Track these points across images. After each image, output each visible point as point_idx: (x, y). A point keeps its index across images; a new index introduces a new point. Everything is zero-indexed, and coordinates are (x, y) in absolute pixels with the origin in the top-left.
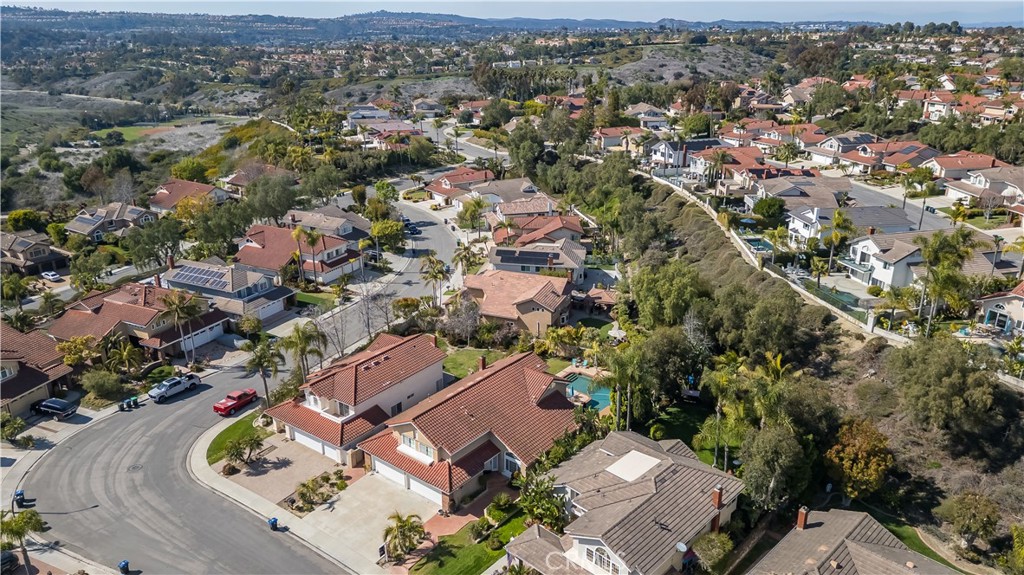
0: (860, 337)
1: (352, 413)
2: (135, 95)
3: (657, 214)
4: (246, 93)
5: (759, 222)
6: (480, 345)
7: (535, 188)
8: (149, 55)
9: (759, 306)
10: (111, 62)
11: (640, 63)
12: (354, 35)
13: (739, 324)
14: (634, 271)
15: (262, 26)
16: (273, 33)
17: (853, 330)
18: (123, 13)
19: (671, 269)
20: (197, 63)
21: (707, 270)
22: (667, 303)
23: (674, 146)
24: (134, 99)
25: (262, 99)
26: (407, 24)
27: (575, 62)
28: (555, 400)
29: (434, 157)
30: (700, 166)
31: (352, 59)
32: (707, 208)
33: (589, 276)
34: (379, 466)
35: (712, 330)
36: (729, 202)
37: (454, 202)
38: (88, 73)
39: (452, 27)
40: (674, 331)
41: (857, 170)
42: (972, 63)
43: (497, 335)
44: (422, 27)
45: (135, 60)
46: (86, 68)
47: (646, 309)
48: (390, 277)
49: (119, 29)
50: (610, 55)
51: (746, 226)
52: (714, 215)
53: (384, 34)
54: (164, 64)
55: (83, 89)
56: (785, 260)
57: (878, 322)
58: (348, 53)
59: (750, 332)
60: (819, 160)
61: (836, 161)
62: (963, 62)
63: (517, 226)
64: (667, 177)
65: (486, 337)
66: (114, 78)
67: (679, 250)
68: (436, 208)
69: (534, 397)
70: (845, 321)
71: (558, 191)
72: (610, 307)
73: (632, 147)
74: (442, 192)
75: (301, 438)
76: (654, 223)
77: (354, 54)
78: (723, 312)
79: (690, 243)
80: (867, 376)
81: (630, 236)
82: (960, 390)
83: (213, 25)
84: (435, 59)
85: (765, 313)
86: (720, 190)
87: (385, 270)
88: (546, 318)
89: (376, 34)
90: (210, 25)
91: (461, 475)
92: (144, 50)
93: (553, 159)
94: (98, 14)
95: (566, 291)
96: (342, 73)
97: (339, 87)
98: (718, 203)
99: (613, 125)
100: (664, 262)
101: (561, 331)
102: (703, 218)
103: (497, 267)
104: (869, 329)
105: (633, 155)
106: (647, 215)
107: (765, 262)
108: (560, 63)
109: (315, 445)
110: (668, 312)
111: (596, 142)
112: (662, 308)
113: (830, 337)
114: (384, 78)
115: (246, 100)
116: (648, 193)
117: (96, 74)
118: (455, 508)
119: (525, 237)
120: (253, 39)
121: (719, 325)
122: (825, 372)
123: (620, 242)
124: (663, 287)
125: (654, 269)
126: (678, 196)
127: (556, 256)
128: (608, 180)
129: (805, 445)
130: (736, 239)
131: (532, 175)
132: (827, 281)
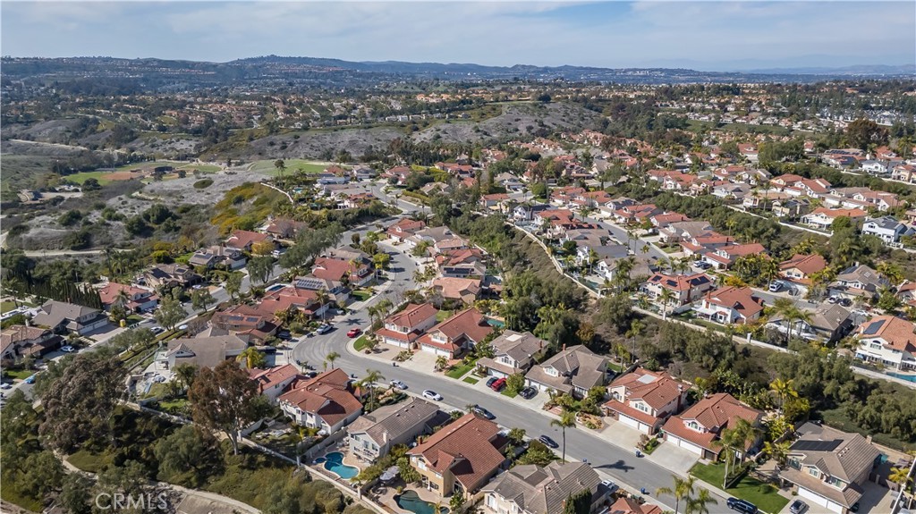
0: (595, 299)
1: (409, 331)
2: (80, 140)
3: (518, 248)
4: (181, 141)
5: (565, 252)
6: (446, 309)
7: (451, 232)
8: (81, 105)
9: (557, 288)
10: (49, 111)
11: (500, 118)
12: (250, 79)
13: (550, 294)
14: (509, 276)
15: (167, 71)
16: (178, 77)
17: (594, 296)
18: (37, 58)
19: (525, 275)
20: (127, 111)
21: (541, 275)
22: (524, 288)
23: (526, 209)
24: (79, 144)
25: (198, 147)
26: (297, 69)
27: (450, 117)
28: (484, 324)
29: (383, 210)
30: (539, 221)
31: (265, 110)
32: (543, 245)
33: (487, 279)
34: (424, 348)
35: (541, 298)
36: (553, 241)
37: (405, 240)
38: (29, 121)
39: (337, 72)
40: (527, 298)
41: (622, 220)
42: (740, 121)
43: (454, 305)
44: (310, 72)
45: (72, 109)
46: (27, 116)
47: (515, 292)
48: (389, 283)
49: (34, 73)
50: (477, 111)
51: (559, 254)
52: (545, 248)
53: (277, 78)
54: (98, 113)
55: (29, 135)
56: (572, 270)
57: (602, 293)
58: (260, 104)
59: (555, 297)
60: (605, 214)
61: (613, 215)
62: (734, 120)
63: (449, 254)
64: (522, 226)
65: (449, 306)
66: (55, 125)
67: (529, 266)
68: (396, 244)
69: (477, 323)
70: (592, 293)
71: (464, 233)
72: (499, 292)
73: (503, 208)
74: (397, 234)
75: (389, 342)
76: (517, 253)
77: (266, 104)
78: (545, 290)
79: (534, 262)
80: (596, 312)
81: (507, 260)
82: (616, 310)
83: (122, 70)
84: (337, 113)
85: (559, 290)
86: (548, 235)
87: (385, 279)
88: (473, 297)
89: (271, 78)
90: (119, 70)
91: (456, 346)
92: (77, 100)
93: (458, 213)
94: (13, 60)
95: (480, 286)
96: (261, 123)
97: (262, 137)
98: (547, 242)
99: (491, 192)
100: (522, 272)
101: (481, 302)
102: (540, 250)
103: (445, 276)
104: (599, 296)
105: (504, 212)
106: (514, 249)
107: (565, 271)
108: (439, 118)
109: (397, 344)
110: (524, 291)
111: (482, 203)
112: (522, 291)
113: (586, 299)
114: (299, 130)
115: (183, 147)
116: (513, 235)
117: (37, 122)
118: (455, 357)
119: (453, 260)
120: (160, 82)
121: (543, 295)
122: (583, 311)
123: (501, 262)
124: (522, 282)
125: (518, 275)
126: (528, 237)
127: (473, 270)
128: (492, 229)
129: (568, 330)
130: (555, 260)
131: (448, 224)
132: (587, 278)
